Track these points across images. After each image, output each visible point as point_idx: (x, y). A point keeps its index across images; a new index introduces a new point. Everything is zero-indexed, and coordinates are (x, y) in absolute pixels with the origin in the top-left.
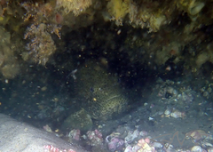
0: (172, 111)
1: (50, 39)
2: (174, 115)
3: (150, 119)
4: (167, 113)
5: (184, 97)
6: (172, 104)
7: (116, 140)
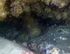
0: (62, 37)
1: (21, 7)
2: (63, 39)
3: (54, 40)
4: (61, 38)
5: (67, 32)
6: (62, 34)
7: (42, 47)
